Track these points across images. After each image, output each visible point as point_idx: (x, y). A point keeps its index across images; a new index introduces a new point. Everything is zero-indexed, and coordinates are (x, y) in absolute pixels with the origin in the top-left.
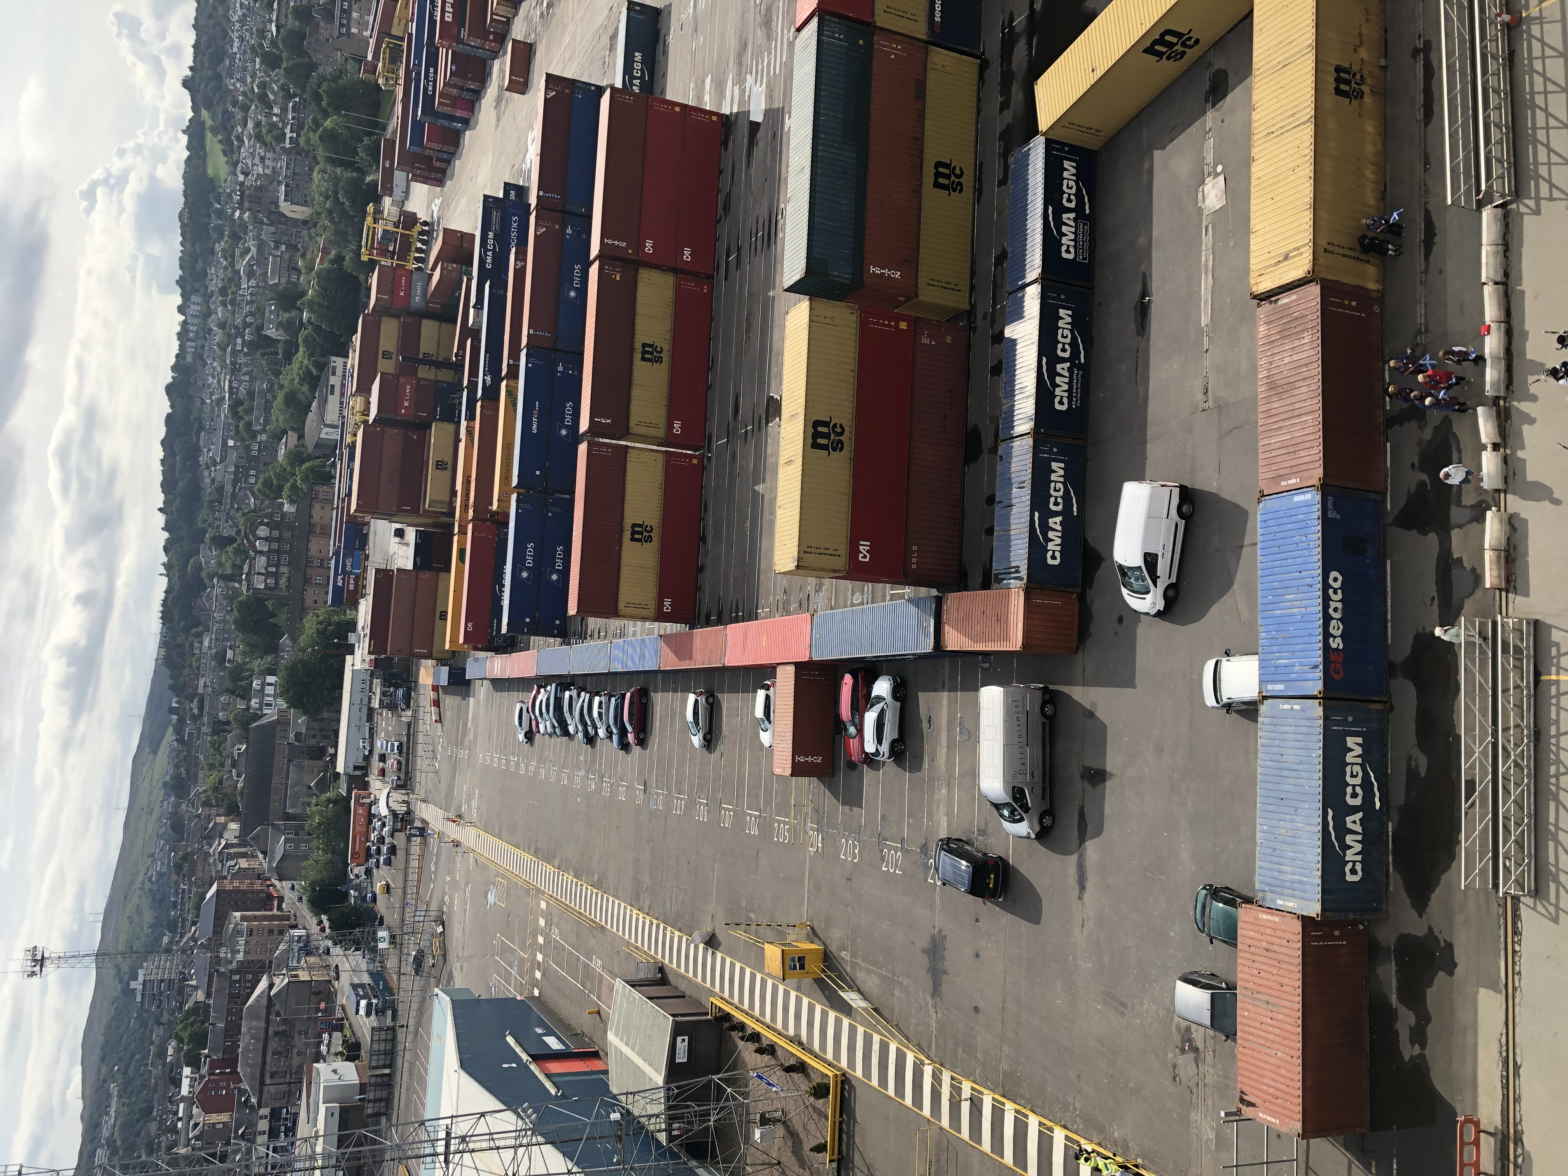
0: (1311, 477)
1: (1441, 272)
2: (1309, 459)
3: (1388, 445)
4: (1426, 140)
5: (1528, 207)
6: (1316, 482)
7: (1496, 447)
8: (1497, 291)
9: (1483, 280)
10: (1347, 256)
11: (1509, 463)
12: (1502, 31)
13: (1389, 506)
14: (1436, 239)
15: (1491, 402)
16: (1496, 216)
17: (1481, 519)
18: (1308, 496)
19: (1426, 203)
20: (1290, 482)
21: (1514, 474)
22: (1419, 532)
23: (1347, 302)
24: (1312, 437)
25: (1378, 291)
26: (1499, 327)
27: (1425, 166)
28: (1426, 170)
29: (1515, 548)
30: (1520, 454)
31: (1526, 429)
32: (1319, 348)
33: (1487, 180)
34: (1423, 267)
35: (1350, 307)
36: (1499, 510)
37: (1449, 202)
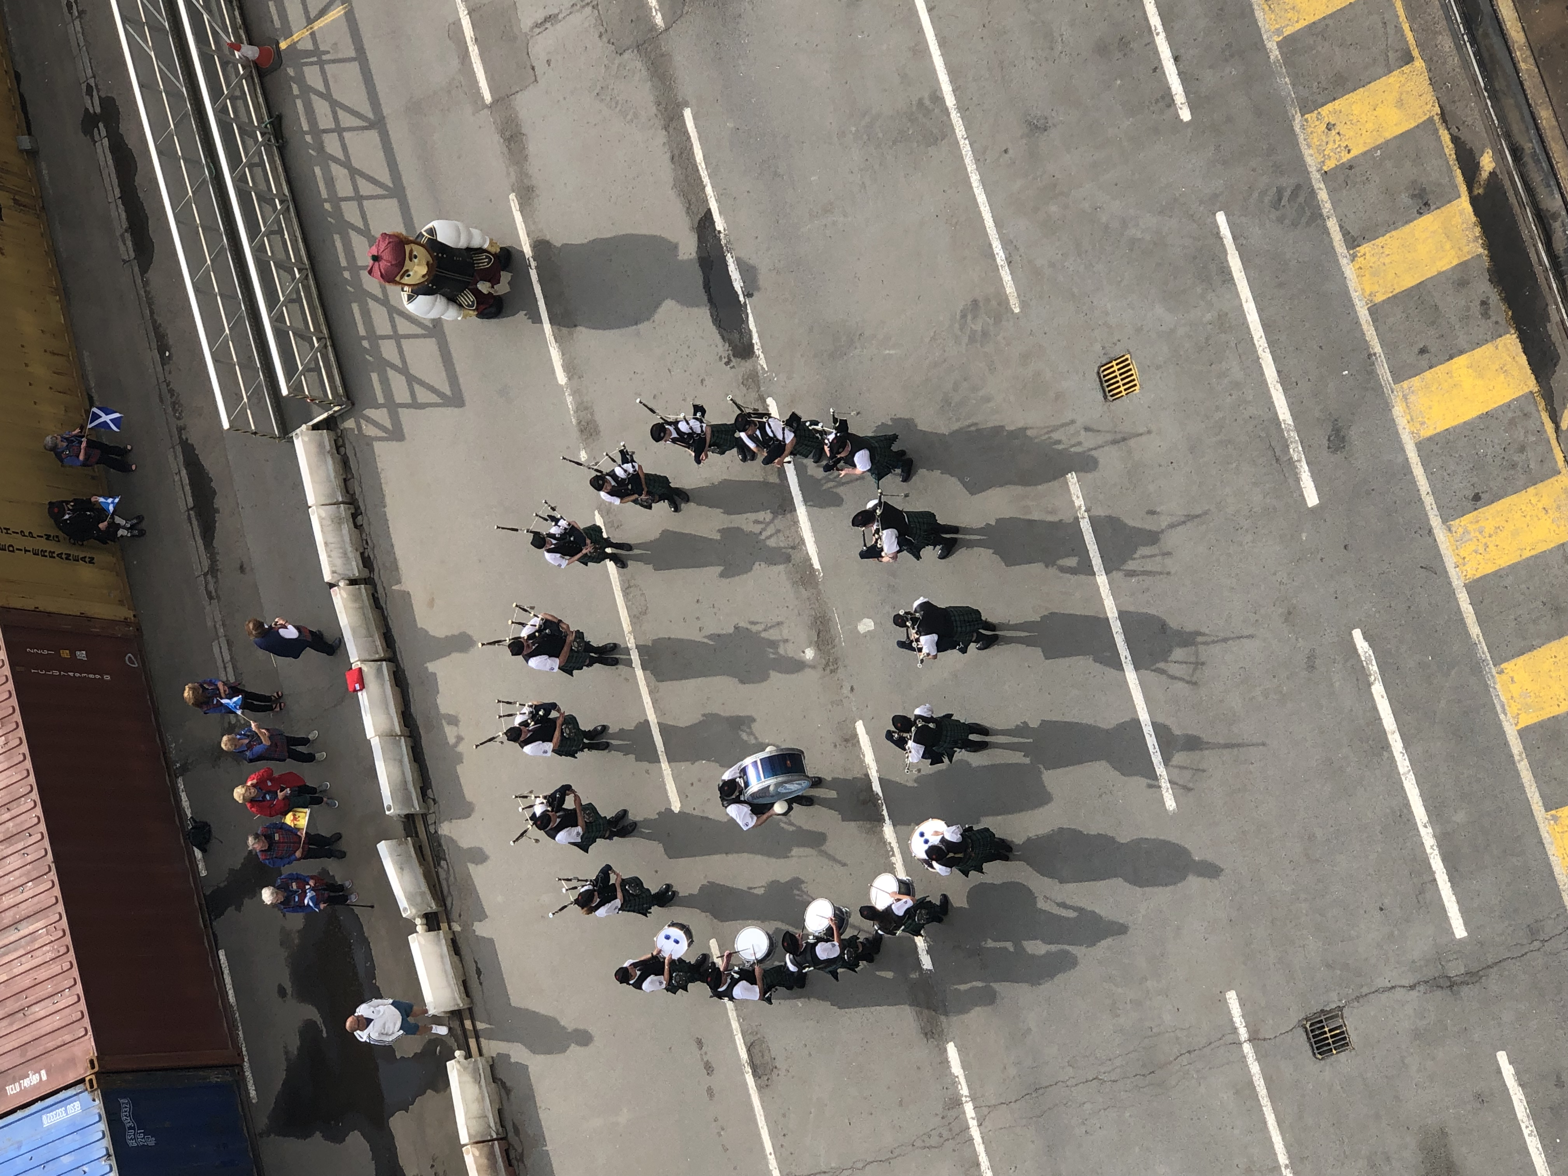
0: (72, 1062)
1: (242, 569)
2: (57, 1021)
3: (222, 954)
4: (150, 304)
5: (376, 424)
6: (82, 1070)
7: (432, 922)
8: (356, 598)
9: (327, 577)
10: (43, 553)
11: (464, 950)
12: (249, 77)
13: (253, 1093)
14: (218, 502)
15: (400, 829)
16: (321, 445)
17: (441, 1083)
18: (75, 1108)
19: (180, 429)
20: (26, 1083)
21: (479, 972)
22: (326, 1137)
23: (65, 654)
24: (56, 968)
25: (126, 622)
26: (379, 670)
27: (162, 354)
28: (164, 361)
29: (517, 1131)
30: (481, 929)
31: (479, 874)
32: (28, 764)
33: (289, 376)
34: (206, 563)
35: (75, 665)
36: (468, 1056)
37: (226, 425)
